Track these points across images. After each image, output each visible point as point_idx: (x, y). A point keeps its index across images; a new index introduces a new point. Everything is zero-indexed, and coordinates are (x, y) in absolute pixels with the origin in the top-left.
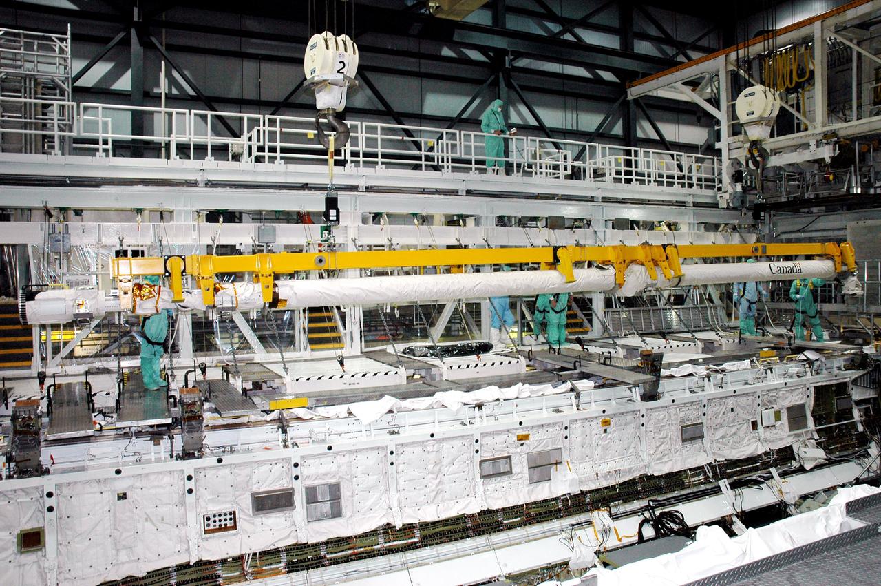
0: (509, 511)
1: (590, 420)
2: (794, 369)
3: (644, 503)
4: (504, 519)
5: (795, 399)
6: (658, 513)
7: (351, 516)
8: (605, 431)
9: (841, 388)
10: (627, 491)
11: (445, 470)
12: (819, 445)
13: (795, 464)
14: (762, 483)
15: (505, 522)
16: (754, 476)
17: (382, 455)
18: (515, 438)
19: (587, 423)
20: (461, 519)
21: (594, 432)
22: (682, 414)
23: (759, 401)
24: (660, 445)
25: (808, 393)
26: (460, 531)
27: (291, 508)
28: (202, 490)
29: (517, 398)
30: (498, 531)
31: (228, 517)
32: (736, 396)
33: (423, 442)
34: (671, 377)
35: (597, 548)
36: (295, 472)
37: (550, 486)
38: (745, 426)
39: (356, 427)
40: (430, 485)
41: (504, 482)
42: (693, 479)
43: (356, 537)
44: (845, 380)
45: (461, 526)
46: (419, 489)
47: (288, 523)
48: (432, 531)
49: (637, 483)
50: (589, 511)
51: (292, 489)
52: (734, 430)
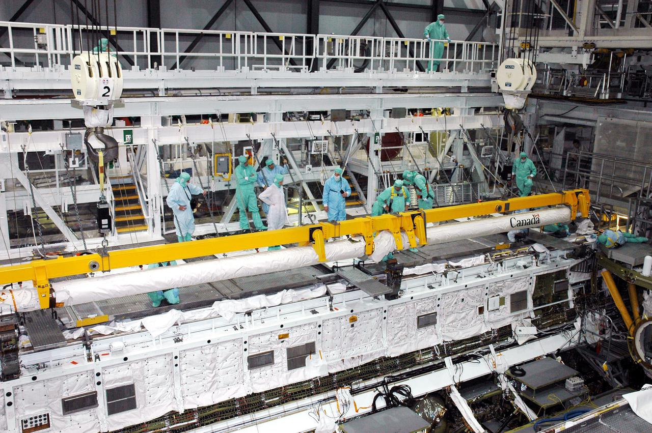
0: (270, 393)
1: (341, 318)
2: (522, 262)
3: (381, 379)
4: (266, 400)
5: (518, 288)
6: (390, 387)
7: (144, 407)
8: (352, 326)
9: (561, 274)
10: (368, 370)
11: (219, 366)
12: (534, 322)
13: (511, 340)
14: (481, 357)
15: (266, 402)
16: (475, 352)
17: (168, 359)
18: (277, 337)
19: (338, 321)
20: (231, 402)
21: (343, 327)
22: (418, 307)
23: (487, 291)
24: (398, 333)
25: (531, 281)
26: (230, 412)
27: (94, 406)
28: (20, 401)
29: (281, 304)
30: (261, 409)
31: (43, 418)
32: (467, 289)
33: (202, 347)
34: (413, 275)
35: (338, 419)
36: (97, 379)
37: (304, 371)
38: (473, 311)
39: (147, 338)
40: (207, 377)
41: (267, 370)
42: (423, 357)
43: (147, 423)
44: (565, 268)
45: (231, 407)
46: (199, 382)
47: (93, 417)
48: (209, 413)
49: (376, 364)
50: (335, 388)
51: (96, 392)
52: (463, 315)
